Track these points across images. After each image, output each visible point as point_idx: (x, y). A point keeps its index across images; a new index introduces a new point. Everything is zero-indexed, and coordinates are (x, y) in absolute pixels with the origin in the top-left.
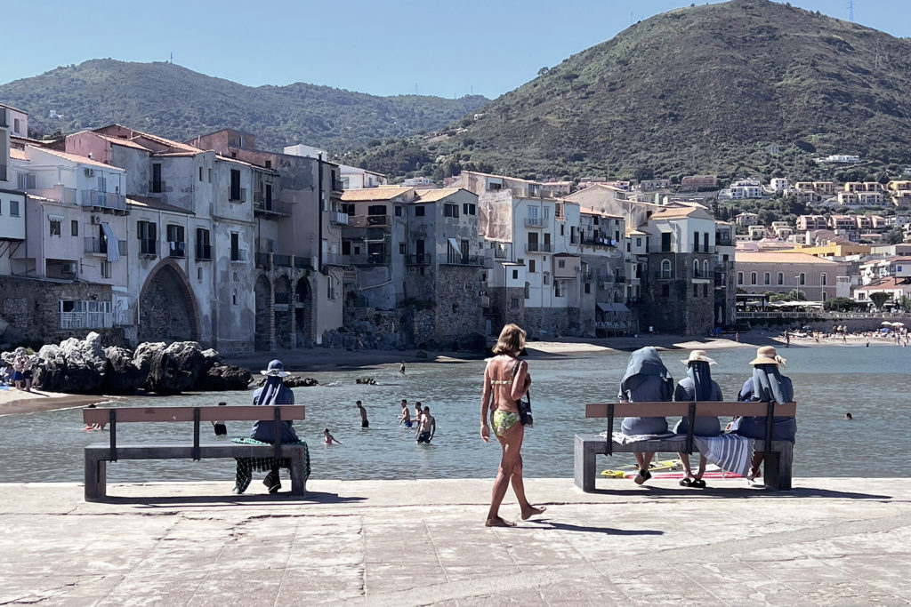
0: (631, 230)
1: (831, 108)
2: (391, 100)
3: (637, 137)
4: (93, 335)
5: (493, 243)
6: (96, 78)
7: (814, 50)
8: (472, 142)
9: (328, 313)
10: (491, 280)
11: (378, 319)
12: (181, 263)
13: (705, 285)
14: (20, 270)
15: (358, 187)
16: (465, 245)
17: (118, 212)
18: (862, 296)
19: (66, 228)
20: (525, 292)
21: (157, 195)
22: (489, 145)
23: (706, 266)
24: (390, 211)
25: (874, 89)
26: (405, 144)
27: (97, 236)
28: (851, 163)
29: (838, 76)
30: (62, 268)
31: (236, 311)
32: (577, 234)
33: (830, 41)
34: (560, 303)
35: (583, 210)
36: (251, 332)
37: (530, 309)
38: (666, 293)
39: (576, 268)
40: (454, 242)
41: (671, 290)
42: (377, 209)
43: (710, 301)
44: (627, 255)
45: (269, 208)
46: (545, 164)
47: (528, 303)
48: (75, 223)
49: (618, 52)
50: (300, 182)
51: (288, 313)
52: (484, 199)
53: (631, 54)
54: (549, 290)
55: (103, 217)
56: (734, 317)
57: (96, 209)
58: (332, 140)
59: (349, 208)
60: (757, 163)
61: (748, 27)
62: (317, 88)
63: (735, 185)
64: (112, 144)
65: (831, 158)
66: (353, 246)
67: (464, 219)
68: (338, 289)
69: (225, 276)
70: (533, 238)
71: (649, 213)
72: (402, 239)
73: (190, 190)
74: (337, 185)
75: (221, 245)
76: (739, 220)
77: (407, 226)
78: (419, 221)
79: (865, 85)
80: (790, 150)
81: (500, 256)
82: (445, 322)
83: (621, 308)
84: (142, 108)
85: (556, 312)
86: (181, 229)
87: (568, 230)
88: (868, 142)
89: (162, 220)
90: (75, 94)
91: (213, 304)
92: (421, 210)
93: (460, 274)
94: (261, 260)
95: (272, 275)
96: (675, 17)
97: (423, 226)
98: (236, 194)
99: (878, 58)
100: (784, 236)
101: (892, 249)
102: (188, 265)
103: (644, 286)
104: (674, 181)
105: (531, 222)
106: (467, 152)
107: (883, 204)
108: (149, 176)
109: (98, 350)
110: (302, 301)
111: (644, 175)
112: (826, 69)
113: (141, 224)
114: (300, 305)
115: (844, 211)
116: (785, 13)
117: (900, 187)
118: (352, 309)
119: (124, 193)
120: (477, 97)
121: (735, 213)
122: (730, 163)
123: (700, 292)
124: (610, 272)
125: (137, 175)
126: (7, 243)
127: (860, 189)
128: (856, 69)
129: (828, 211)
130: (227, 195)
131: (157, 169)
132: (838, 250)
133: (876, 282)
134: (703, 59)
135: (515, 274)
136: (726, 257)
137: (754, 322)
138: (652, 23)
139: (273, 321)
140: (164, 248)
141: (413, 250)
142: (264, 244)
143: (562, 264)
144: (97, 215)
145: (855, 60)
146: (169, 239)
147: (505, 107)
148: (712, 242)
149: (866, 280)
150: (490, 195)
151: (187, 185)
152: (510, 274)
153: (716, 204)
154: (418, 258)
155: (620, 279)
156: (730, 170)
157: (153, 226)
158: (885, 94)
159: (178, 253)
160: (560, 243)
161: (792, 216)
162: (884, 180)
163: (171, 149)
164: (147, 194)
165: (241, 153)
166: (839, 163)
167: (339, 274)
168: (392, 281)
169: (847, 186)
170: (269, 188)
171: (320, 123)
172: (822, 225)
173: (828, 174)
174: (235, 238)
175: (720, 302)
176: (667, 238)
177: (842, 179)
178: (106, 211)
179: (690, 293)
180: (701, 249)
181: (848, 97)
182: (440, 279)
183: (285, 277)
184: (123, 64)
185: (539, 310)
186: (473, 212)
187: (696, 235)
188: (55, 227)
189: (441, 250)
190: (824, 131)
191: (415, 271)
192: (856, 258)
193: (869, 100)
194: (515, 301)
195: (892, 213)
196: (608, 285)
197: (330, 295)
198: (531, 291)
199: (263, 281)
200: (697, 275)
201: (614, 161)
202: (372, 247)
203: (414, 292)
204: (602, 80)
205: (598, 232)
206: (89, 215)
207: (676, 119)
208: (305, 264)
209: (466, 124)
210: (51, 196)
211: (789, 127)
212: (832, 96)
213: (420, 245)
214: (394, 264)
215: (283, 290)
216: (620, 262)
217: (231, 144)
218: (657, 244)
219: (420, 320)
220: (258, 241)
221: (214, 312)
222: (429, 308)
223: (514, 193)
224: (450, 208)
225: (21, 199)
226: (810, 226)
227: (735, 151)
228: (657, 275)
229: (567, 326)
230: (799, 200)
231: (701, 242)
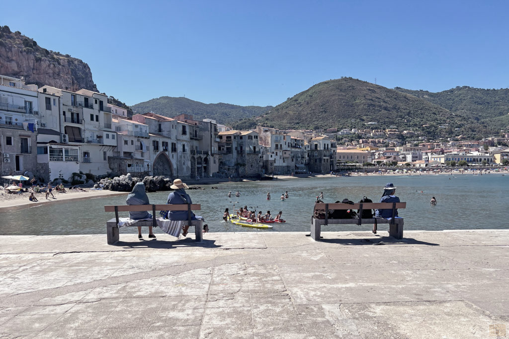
0: (306, 143)
1: (369, 109)
2: (246, 107)
3: (315, 117)
4: (129, 174)
5: (265, 147)
6: (164, 102)
7: (365, 92)
8: (268, 119)
9: (214, 168)
10: (264, 158)
11: (229, 169)
12: (167, 153)
13: (327, 159)
14: (116, 155)
15: (224, 131)
16: (255, 148)
17: (146, 138)
18: (375, 162)
19: (129, 143)
20: (275, 161)
21: (160, 133)
22: (273, 120)
23: (328, 153)
24: (232, 138)
25: (382, 103)
26: (249, 120)
27: (139, 145)
28: (375, 124)
29: (372, 100)
30: (128, 154)
31: (184, 167)
32: (290, 144)
33: (369, 90)
34: (285, 164)
35: (292, 137)
36: (190, 173)
37: (276, 166)
38: (316, 161)
39: (289, 154)
40: (251, 146)
41: (318, 161)
42: (229, 137)
43: (329, 163)
44: (305, 150)
45: (196, 137)
46: (289, 125)
47: (275, 165)
48: (132, 141)
49: (310, 93)
50: (205, 130)
51: (201, 167)
52: (262, 134)
53: (313, 94)
54: (282, 161)
55: (141, 139)
56: (336, 168)
57: (139, 137)
59: (221, 137)
60: (348, 125)
61: (346, 86)
62: (225, 104)
63: (342, 131)
64: (146, 118)
65: (369, 123)
66: (222, 148)
67: (254, 140)
68: (217, 161)
69: (181, 157)
70: (277, 146)
71: (311, 138)
72: (236, 146)
73: (170, 131)
74: (216, 130)
75: (179, 148)
76: (343, 141)
77: (238, 142)
78: (241, 141)
79: (379, 102)
80: (358, 121)
81: (267, 151)
82: (248, 170)
83: (303, 166)
85: (284, 167)
86: (167, 143)
87: (287, 143)
88: (380, 118)
90: (158, 106)
91: (177, 164)
92: (241, 137)
93: (253, 156)
94: (192, 152)
95: (196, 156)
96: (325, 83)
97: (242, 142)
98: (184, 133)
99: (383, 95)
100: (356, 145)
101: (385, 149)
102: (169, 153)
103: (310, 159)
104: (325, 130)
105: (276, 141)
106: (266, 122)
107: (384, 136)
108: (158, 127)
109: (130, 179)
110: (206, 164)
111: (316, 128)
112: (368, 98)
113: (154, 141)
114: (205, 165)
115: (373, 138)
116: (357, 82)
117: (389, 131)
118: (221, 166)
119: (148, 132)
120: (270, 106)
121: (342, 139)
122: (341, 125)
123: (326, 161)
124: (300, 155)
125: (154, 127)
126: (109, 147)
127: (377, 132)
128: (377, 98)
129: (368, 138)
130: (181, 133)
131: (160, 125)
132: (369, 149)
133: (379, 158)
134: (334, 95)
135: (271, 156)
136: (334, 151)
137: (342, 169)
138: (319, 85)
139: (196, 170)
140: (161, 149)
141: (239, 149)
142: (194, 147)
143: (285, 153)
144: (139, 139)
145: (376, 95)
146: (163, 146)
147: (278, 109)
148: (330, 146)
149: (376, 157)
150: (264, 133)
152: (270, 156)
153: (336, 136)
154: (241, 152)
155: (303, 157)
156: (341, 127)
157: (157, 142)
158: (385, 105)
159: (166, 150)
160: (285, 147)
161: (358, 140)
162: (384, 129)
163: (164, 119)
164: (157, 133)
165: (188, 121)
166: (372, 124)
167: (217, 156)
168: (233, 157)
169: (374, 131)
170: (196, 131)
171: (226, 114)
172: (366, 142)
173: (368, 127)
174: (184, 146)
175: (332, 164)
176: (316, 145)
177: (372, 129)
178: (142, 137)
179: (323, 161)
180: (326, 149)
181: (374, 106)
182: (247, 157)
183: (200, 157)
185: (279, 166)
186: (257, 138)
187: (325, 144)
188: (126, 142)
189: (247, 149)
190: (367, 115)
191: (240, 155)
192: (374, 151)
193: (380, 106)
194: (271, 164)
195: (386, 139)
196: (299, 159)
197: (215, 162)
198: (276, 161)
199: (193, 158)
200: (325, 156)
201: (308, 124)
202: (227, 148)
203: (240, 161)
204: (305, 101)
205: (296, 144)
206: (136, 139)
207: (326, 112)
208: (207, 153)
209: (267, 114)
210: (125, 133)
211: (357, 114)
212: (369, 105)
213: (241, 148)
214: (234, 153)
215: (200, 161)
216: (303, 152)
217: (185, 118)
218: (313, 147)
219: (241, 170)
220: (192, 147)
221: (177, 167)
222: (244, 166)
223: (271, 133)
224: (250, 137)
225: (115, 134)
226: (363, 142)
227: (342, 121)
228: (313, 156)
229: (286, 171)
230: (360, 135)
231: (326, 146)
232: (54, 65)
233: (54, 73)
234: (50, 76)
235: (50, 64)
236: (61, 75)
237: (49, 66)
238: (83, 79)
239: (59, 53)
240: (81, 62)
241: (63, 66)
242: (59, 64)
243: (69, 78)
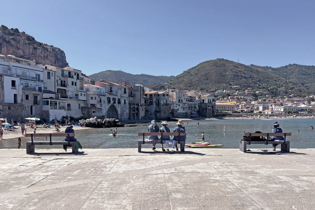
0: (197, 99)
1: (235, 78)
2: (158, 77)
3: (200, 83)
4: (95, 117)
5: (172, 101)
6: (108, 73)
7: (232, 68)
8: (171, 84)
9: (142, 114)
10: (172, 108)
11: (151, 114)
12: (115, 105)
14: (86, 106)
15: (148, 91)
16: (166, 101)
17: (103, 96)
18: (239, 110)
19: (94, 98)
20: (178, 110)
21: (111, 93)
22: (175, 84)
23: (210, 105)
24: (153, 95)
25: (242, 74)
26: (160, 84)
27: (100, 100)
28: (238, 87)
29: (236, 72)
30: (93, 105)
31: (125, 113)
32: (187, 99)
33: (234, 66)
34: (184, 112)
35: (188, 95)
36: (128, 117)
38: (203, 110)
39: (187, 106)
40: (164, 101)
42: (151, 95)
43: (211, 111)
44: (196, 103)
45: (132, 95)
46: (184, 88)
47: (178, 112)
48: (95, 97)
49: (197, 68)
50: (137, 91)
51: (135, 113)
52: (170, 93)
53: (199, 68)
54: (182, 109)
55: (101, 96)
56: (216, 114)
57: (99, 95)
58: (148, 84)
59: (146, 95)
60: (221, 87)
61: (220, 64)
62: (145, 75)
63: (218, 91)
64: (103, 84)
65: (235, 86)
66: (147, 102)
67: (166, 97)
68: (144, 109)
69: (123, 107)
70: (179, 100)
71: (200, 96)
72: (155, 100)
73: (117, 92)
74: (143, 91)
75: (122, 101)
76: (218, 97)
77: (156, 98)
78: (158, 97)
79: (241, 74)
80: (228, 85)
81: (173, 103)
82: (163, 115)
83: (195, 112)
84: (115, 78)
85: (183, 113)
86: (115, 99)
87: (186, 99)
88: (241, 84)
89: (111, 97)
90: (104, 76)
91: (121, 111)
92: (159, 95)
93: (165, 106)
94: (130, 104)
95: (132, 107)
96: (207, 62)
97: (159, 98)
99: (243, 69)
100: (226, 100)
101: (245, 102)
102: (116, 105)
103: (199, 109)
105: (179, 97)
106: (171, 86)
107: (244, 94)
108: (110, 89)
109: (96, 120)
110: (137, 111)
111: (202, 89)
112: (234, 71)
113: (108, 98)
114: (137, 112)
115: (237, 96)
116: (226, 61)
117: (247, 91)
118: (146, 113)
119: (104, 92)
120: (173, 76)
121: (218, 96)
122: (217, 87)
123: (209, 110)
124: (193, 106)
125: (107, 89)
126: (83, 101)
127: (240, 92)
128: (239, 71)
129: (234, 95)
130: (124, 93)
131: (111, 88)
132: (235, 103)
133: (242, 108)
134: (212, 69)
135: (176, 107)
136: (214, 104)
137: (219, 115)
138: (203, 63)
139: (132, 115)
140: (112, 102)
141: (157, 102)
142: (131, 101)
143: (185, 105)
144: (99, 96)
145: (239, 69)
146: (113, 100)
147: (177, 77)
148: (212, 101)
149: (240, 108)
150: (172, 93)
151: (116, 91)
153: (214, 95)
154: (158, 104)
155: (195, 107)
156: (217, 89)
157: (110, 98)
158: (244, 75)
159: (114, 103)
160: (184, 101)
161: (228, 97)
162: (244, 90)
163: (114, 84)
164: (109, 92)
166: (236, 87)
167: (144, 107)
168: (154, 107)
169: (237, 91)
170: (132, 91)
171: (146, 81)
172: (233, 98)
173: (234, 89)
174: (125, 100)
175: (213, 111)
176: (203, 100)
177: (237, 90)
178: (101, 95)
179: (208, 110)
180: (210, 102)
181: (238, 76)
182: (162, 107)
183: (134, 107)
184: (112, 71)
185: (180, 113)
186: (168, 96)
187: (209, 100)
188: (92, 98)
189: (162, 102)
190: (233, 82)
191: (158, 106)
192: (238, 104)
193: (241, 76)
194: (176, 111)
195: (245, 96)
196: (193, 109)
197: (142, 110)
199: (130, 108)
200: (209, 107)
201: (196, 87)
202: (150, 102)
203: (157, 110)
204: (194, 73)
205: (191, 99)
206: (98, 96)
207: (207, 80)
208: (138, 105)
209: (171, 81)
210: (91, 93)
211: (227, 81)
212: (235, 76)
213: (159, 101)
214: (154, 105)
215: (134, 109)
216: (195, 104)
217: (125, 84)
218: (202, 101)
219: (158, 115)
220: (129, 101)
221: (121, 113)
222: (160, 112)
223: (176, 92)
224: (164, 95)
225: (86, 93)
226: (231, 98)
227: (218, 85)
228: (202, 107)
229: (185, 116)
230: (229, 94)
231: (210, 101)
232: (44, 51)
233: (44, 56)
234: (42, 58)
235: (42, 51)
236: (49, 57)
237: (42, 52)
238: (61, 59)
239: (46, 44)
240: (60, 49)
241: (50, 52)
242: (48, 51)
243: (53, 59)
